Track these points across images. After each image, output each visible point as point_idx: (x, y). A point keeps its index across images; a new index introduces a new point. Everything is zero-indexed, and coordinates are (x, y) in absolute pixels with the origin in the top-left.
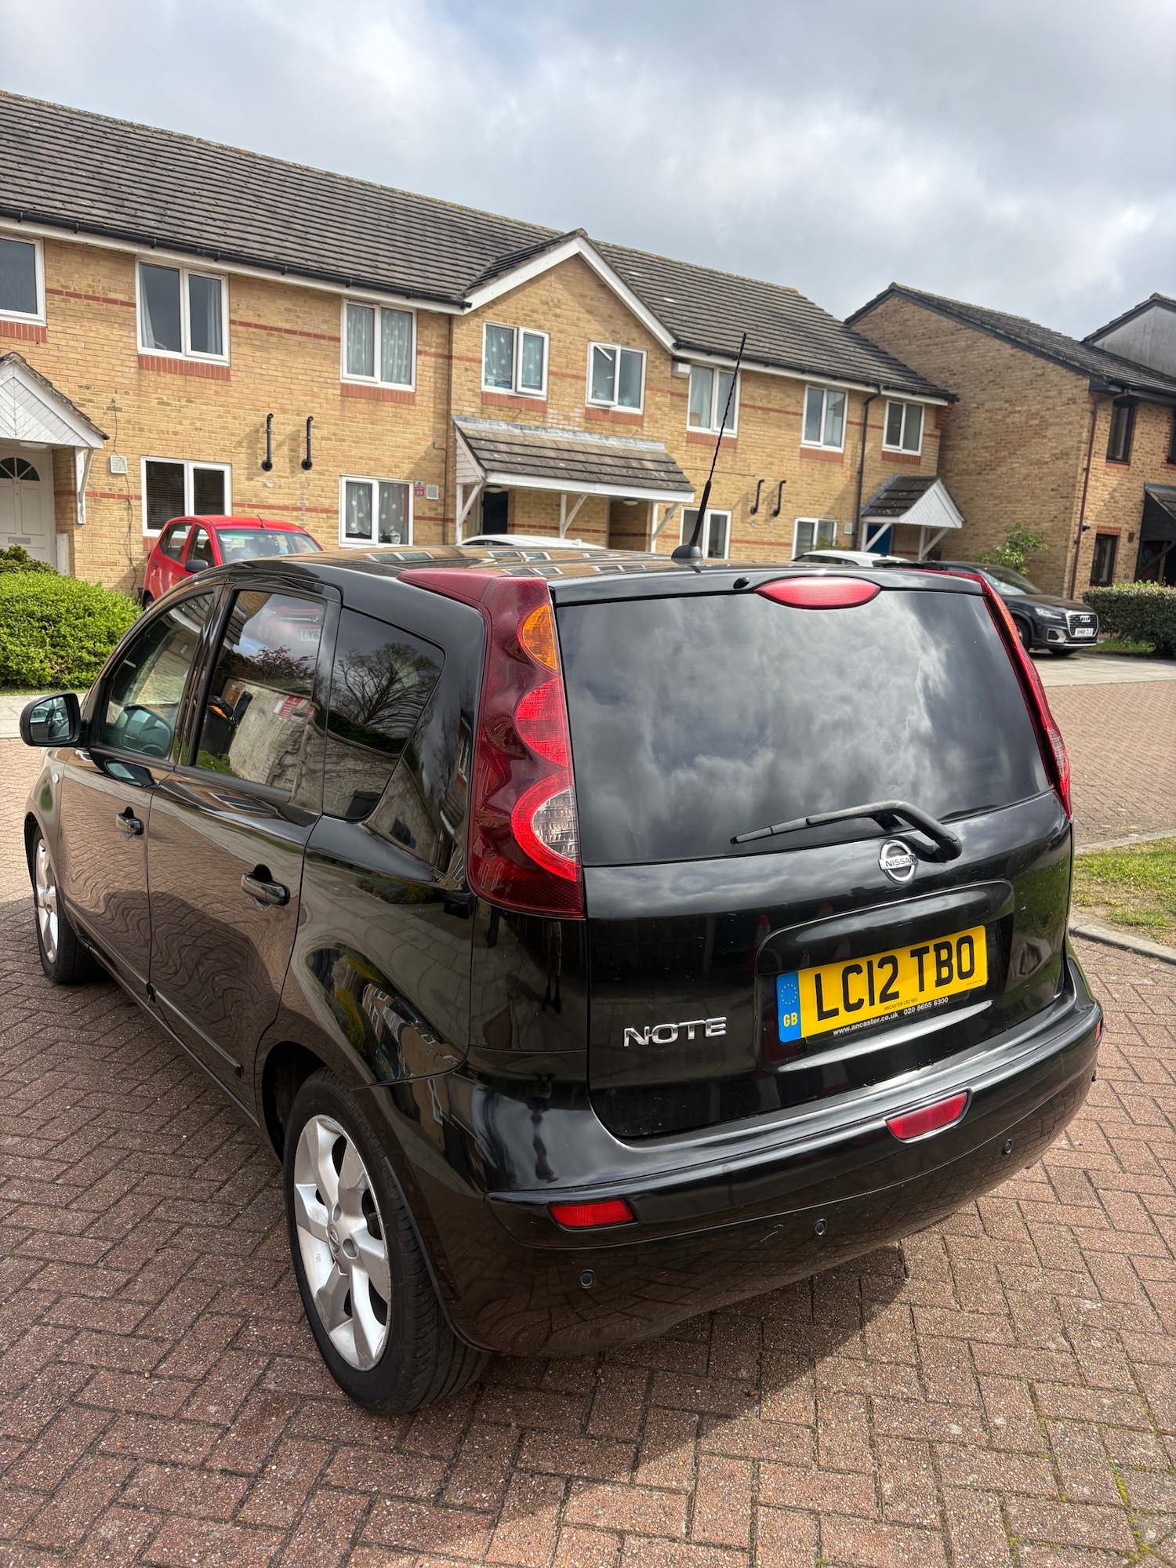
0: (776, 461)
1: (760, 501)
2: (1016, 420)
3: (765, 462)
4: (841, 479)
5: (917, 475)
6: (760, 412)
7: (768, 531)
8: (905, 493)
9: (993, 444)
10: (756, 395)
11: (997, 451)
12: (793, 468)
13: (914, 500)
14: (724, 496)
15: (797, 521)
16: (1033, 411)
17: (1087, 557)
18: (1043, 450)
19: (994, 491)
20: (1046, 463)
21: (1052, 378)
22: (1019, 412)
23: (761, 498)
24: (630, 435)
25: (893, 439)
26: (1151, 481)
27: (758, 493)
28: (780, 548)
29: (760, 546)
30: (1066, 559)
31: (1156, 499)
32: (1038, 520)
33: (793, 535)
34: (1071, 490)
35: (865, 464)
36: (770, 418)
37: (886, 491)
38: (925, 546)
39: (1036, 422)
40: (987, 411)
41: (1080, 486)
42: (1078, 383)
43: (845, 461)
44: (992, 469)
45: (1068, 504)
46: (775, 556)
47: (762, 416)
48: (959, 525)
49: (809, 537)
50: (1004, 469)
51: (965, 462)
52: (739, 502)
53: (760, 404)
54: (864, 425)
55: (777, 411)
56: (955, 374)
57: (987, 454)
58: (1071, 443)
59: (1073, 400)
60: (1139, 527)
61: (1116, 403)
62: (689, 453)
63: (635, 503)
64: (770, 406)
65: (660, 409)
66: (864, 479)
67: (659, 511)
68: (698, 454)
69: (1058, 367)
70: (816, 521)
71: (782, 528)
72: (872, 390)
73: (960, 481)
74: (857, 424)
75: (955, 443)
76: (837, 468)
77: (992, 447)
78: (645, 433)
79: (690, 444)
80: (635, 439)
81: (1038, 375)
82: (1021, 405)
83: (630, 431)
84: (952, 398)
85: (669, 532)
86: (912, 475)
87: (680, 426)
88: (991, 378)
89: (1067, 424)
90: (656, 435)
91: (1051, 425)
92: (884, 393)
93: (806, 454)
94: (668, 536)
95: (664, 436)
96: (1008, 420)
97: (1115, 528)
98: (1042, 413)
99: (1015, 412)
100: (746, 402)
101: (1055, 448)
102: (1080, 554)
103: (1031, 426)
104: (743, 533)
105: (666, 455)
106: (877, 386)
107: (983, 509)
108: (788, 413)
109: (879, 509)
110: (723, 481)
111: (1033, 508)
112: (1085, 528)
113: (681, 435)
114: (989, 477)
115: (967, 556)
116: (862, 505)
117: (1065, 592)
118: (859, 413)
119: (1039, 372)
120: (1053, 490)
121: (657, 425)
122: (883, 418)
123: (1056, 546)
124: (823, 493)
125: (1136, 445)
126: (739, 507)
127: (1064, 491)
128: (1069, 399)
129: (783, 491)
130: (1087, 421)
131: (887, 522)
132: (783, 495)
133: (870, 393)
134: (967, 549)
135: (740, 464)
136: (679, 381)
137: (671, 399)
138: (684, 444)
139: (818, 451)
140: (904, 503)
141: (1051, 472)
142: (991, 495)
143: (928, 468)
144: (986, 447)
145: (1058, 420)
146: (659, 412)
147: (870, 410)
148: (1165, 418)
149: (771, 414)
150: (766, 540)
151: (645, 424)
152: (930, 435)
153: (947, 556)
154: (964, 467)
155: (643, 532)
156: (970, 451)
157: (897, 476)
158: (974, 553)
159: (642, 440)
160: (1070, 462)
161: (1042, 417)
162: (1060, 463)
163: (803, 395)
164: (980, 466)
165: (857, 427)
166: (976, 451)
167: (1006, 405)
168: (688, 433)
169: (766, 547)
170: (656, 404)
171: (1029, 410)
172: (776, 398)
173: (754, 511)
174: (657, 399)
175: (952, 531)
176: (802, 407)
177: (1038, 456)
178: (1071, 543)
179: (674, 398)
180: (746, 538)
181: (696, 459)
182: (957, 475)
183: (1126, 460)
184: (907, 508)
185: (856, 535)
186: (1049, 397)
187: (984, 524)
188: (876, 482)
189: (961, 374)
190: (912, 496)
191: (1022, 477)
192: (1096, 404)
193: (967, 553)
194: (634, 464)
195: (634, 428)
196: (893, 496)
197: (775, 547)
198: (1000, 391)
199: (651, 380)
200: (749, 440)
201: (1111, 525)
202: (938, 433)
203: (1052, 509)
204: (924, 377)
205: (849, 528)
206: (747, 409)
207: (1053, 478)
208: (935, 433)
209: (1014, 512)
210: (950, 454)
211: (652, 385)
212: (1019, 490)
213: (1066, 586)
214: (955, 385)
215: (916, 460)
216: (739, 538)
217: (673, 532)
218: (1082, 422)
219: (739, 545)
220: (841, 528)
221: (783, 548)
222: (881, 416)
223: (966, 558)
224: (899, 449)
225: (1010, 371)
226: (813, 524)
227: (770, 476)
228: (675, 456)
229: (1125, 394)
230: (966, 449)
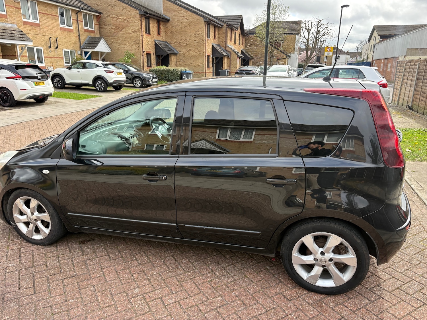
0: (54, 31)
1: (51, 44)
2: (120, 21)
3: (50, 31)
4: (74, 37)
5: (95, 36)
6: (45, 15)
7: (55, 53)
8: (93, 42)
9: (115, 28)
10: (43, 9)
11: (116, 30)
12: (59, 34)
13: (97, 44)
14: (39, 43)
15: (63, 50)
16: (125, 18)
17: (145, 59)
18: (130, 30)
19: (117, 41)
20: (131, 34)
21: (128, 9)
22: (121, 18)
23: (51, 43)
24: (4, 22)
25: (86, 25)
26: (155, 39)
27: (50, 41)
28: (60, 59)
29: (54, 59)
30: (141, 60)
31: (158, 44)
32: (131, 50)
33: (63, 55)
34: (139, 42)
35: (80, 33)
36: (49, 17)
37: (87, 41)
38: (101, 58)
39: (126, 22)
40: (111, 18)
41: (141, 40)
42: (135, 11)
43: (74, 31)
44: (116, 35)
45: (139, 45)
46: (59, 62)
47: (46, 16)
48: (110, 52)
49: (68, 56)
50: (119, 35)
51: (107, 33)
52: (44, 44)
53: (45, 12)
54: (77, 20)
55: (50, 15)
56: (99, 6)
57: (113, 31)
58: (137, 28)
59: (135, 16)
60: (155, 51)
61: (145, 18)
62: (25, 28)
63: (11, 45)
64: (48, 13)
65: (12, 13)
66: (81, 37)
67: (19, 48)
68: (28, 28)
69: (129, 6)
70: (69, 50)
71: (60, 53)
72: (78, 9)
73: (107, 38)
74: (75, 20)
75: (103, 27)
76: (72, 34)
77: (114, 28)
78: (9, 21)
79: (25, 25)
80: (5, 23)
81: (124, 8)
82: (121, 16)
83: (3, 20)
84: (100, 13)
85: (23, 55)
86: (93, 36)
87: (20, 19)
88: (110, 8)
89: (134, 23)
90: (13, 22)
91: (130, 23)
92: (82, 10)
93: (62, 29)
94: (23, 56)
95: (16, 22)
96: (118, 21)
97: (150, 52)
98: (127, 19)
99: (119, 19)
100: (40, 12)
101: (133, 29)
102: (144, 59)
103: (125, 23)
104: (48, 54)
105: (18, 29)
106: (80, 9)
107: (115, 47)
108: (54, 16)
109: (87, 47)
110: (38, 38)
111: (130, 46)
112: (144, 52)
113: (21, 22)
114: (115, 37)
115: (113, 60)
116: (81, 46)
117: (142, 69)
118: (75, 16)
119: (124, 7)
120: (134, 41)
121: (12, 18)
122: (82, 18)
123: (137, 57)
124: (69, 42)
125: (151, 29)
126: (45, 46)
127: (137, 42)
128: (134, 16)
129: (58, 41)
130: (140, 22)
131: (90, 51)
132: (58, 42)
133: (77, 10)
134: (112, 58)
135: (42, 32)
136: (17, 3)
137: (15, 9)
138: (23, 25)
139: (66, 28)
140: (94, 45)
141: (133, 36)
142: (117, 42)
143: (97, 35)
144: (113, 29)
145: (132, 22)
146: (12, 14)
147: (78, 16)
148: (156, 23)
149: (49, 16)
150: (55, 56)
151: (8, 18)
152: (96, 24)
153: (107, 60)
154: (107, 34)
155: (14, 55)
156: (108, 29)
157: (89, 37)
158: (115, 59)
159: (8, 23)
160: (138, 34)
161: (127, 20)
162: (135, 34)
163: (58, 10)
164: (112, 34)
165: (75, 21)
166: (110, 29)
167: (116, 16)
168: (23, 21)
169: (56, 59)
170: (11, 11)
171: (123, 18)
172: (50, 11)
173: (50, 47)
174: (11, 9)
175: (107, 53)
176: (58, 14)
177: (128, 32)
178: (141, 56)
179: (16, 9)
180: (49, 56)
181: (27, 30)
182: (105, 36)
183: (149, 33)
184: (96, 46)
185: (81, 54)
186: (128, 15)
187: (116, 51)
188: (84, 38)
189: (101, 6)
190: (96, 43)
191: (125, 37)
192: (141, 18)
193: (113, 59)
194: (9, 32)
195: (4, 19)
196: (90, 43)
197: (59, 59)
198: (114, 12)
199: (7, 2)
200: (43, 24)
201: (149, 51)
202: (98, 23)
203: (135, 46)
204: (90, 6)
205: (79, 53)
206: (41, 14)
207: (134, 38)
208: (97, 24)
209: (124, 48)
210: (102, 30)
211: (8, 4)
212: (125, 41)
213: (142, 67)
214: (100, 9)
215: (93, 32)
216: (47, 56)
217: (25, 55)
218: (139, 23)
219: (47, 58)
220: (77, 53)
221: (61, 59)
222: (81, 18)
223: (113, 61)
224: (88, 28)
225: (116, 6)
226: (69, 51)
227: (52, 36)
228: (21, 29)
229: (148, 16)
230: (107, 29)
